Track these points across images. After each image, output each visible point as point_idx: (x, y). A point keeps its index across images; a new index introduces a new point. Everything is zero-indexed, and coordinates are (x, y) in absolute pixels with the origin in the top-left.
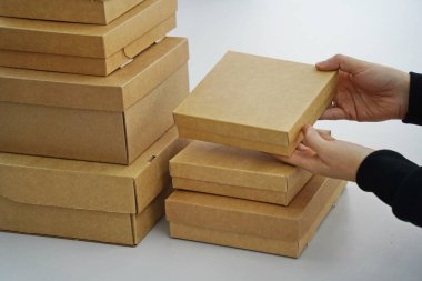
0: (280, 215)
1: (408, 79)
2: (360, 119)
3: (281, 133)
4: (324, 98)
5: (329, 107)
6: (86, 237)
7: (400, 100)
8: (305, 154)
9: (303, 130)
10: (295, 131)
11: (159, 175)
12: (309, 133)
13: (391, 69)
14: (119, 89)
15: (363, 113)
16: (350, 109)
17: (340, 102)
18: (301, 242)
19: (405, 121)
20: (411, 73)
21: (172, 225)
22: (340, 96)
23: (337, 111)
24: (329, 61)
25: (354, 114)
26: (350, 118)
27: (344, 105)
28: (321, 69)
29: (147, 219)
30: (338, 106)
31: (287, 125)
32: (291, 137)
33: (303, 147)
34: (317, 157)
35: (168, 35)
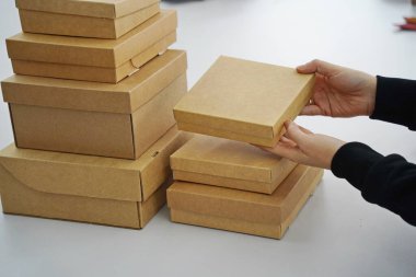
0: (265, 202)
1: (375, 81)
2: (333, 115)
3: (267, 127)
4: (303, 97)
5: (308, 104)
6: (99, 221)
7: (368, 100)
8: (287, 146)
9: (285, 125)
10: (279, 125)
11: (161, 168)
12: (291, 127)
13: (360, 73)
14: (127, 94)
15: (337, 110)
16: (325, 106)
17: (316, 100)
18: (284, 226)
19: (372, 117)
20: (378, 77)
21: (172, 212)
22: (317, 95)
23: (314, 108)
24: (308, 65)
25: (328, 110)
26: (326, 114)
27: (321, 103)
28: (301, 71)
29: (151, 206)
30: (315, 103)
31: (272, 120)
32: (275, 131)
33: (285, 139)
34: (297, 147)
35: (169, 48)
